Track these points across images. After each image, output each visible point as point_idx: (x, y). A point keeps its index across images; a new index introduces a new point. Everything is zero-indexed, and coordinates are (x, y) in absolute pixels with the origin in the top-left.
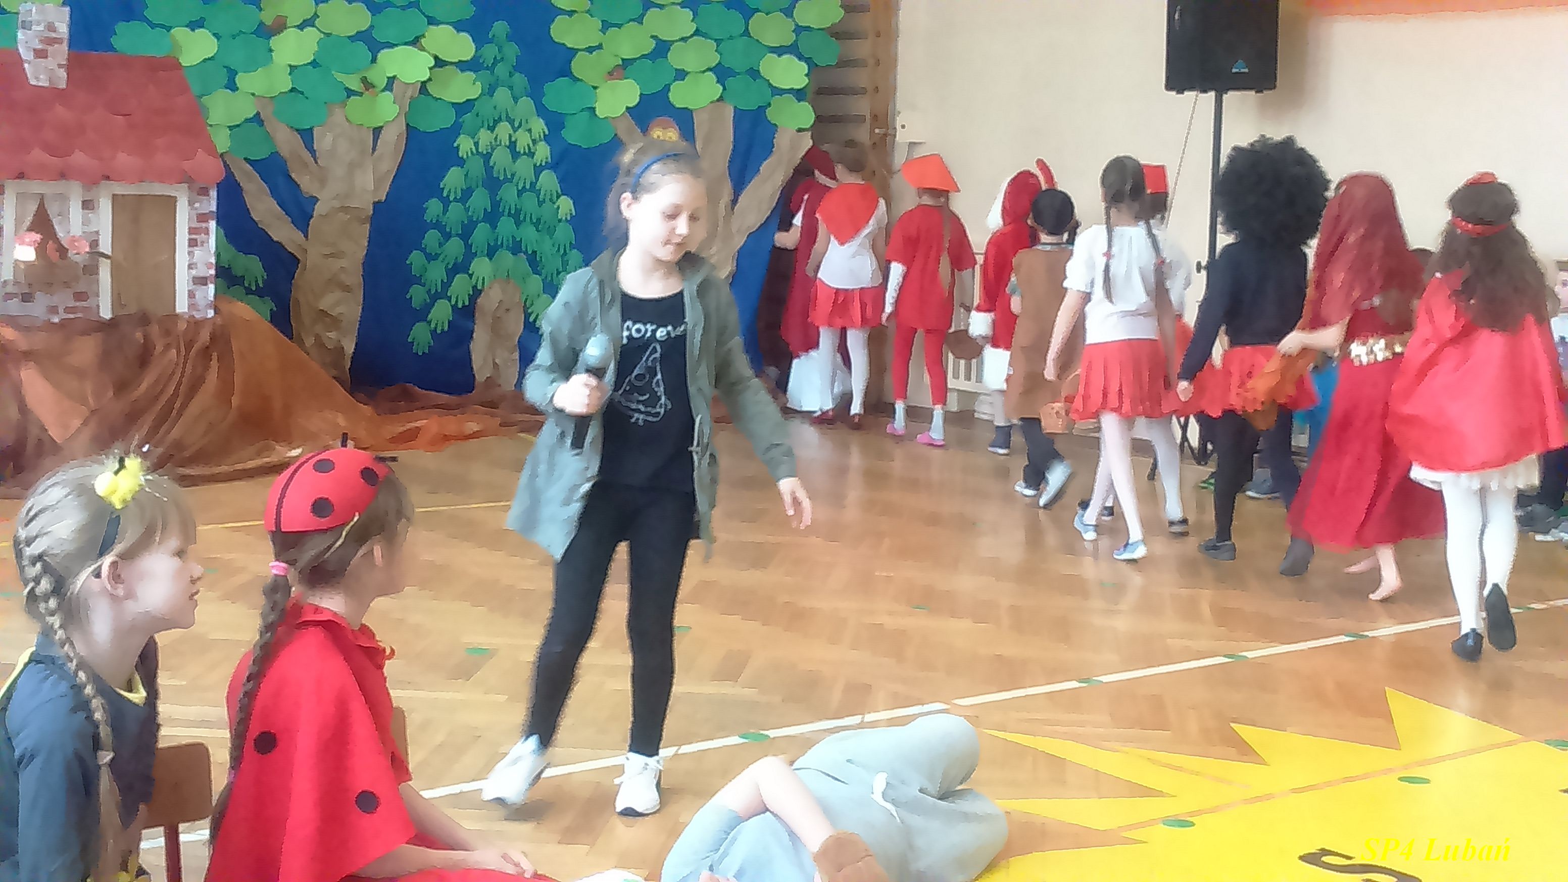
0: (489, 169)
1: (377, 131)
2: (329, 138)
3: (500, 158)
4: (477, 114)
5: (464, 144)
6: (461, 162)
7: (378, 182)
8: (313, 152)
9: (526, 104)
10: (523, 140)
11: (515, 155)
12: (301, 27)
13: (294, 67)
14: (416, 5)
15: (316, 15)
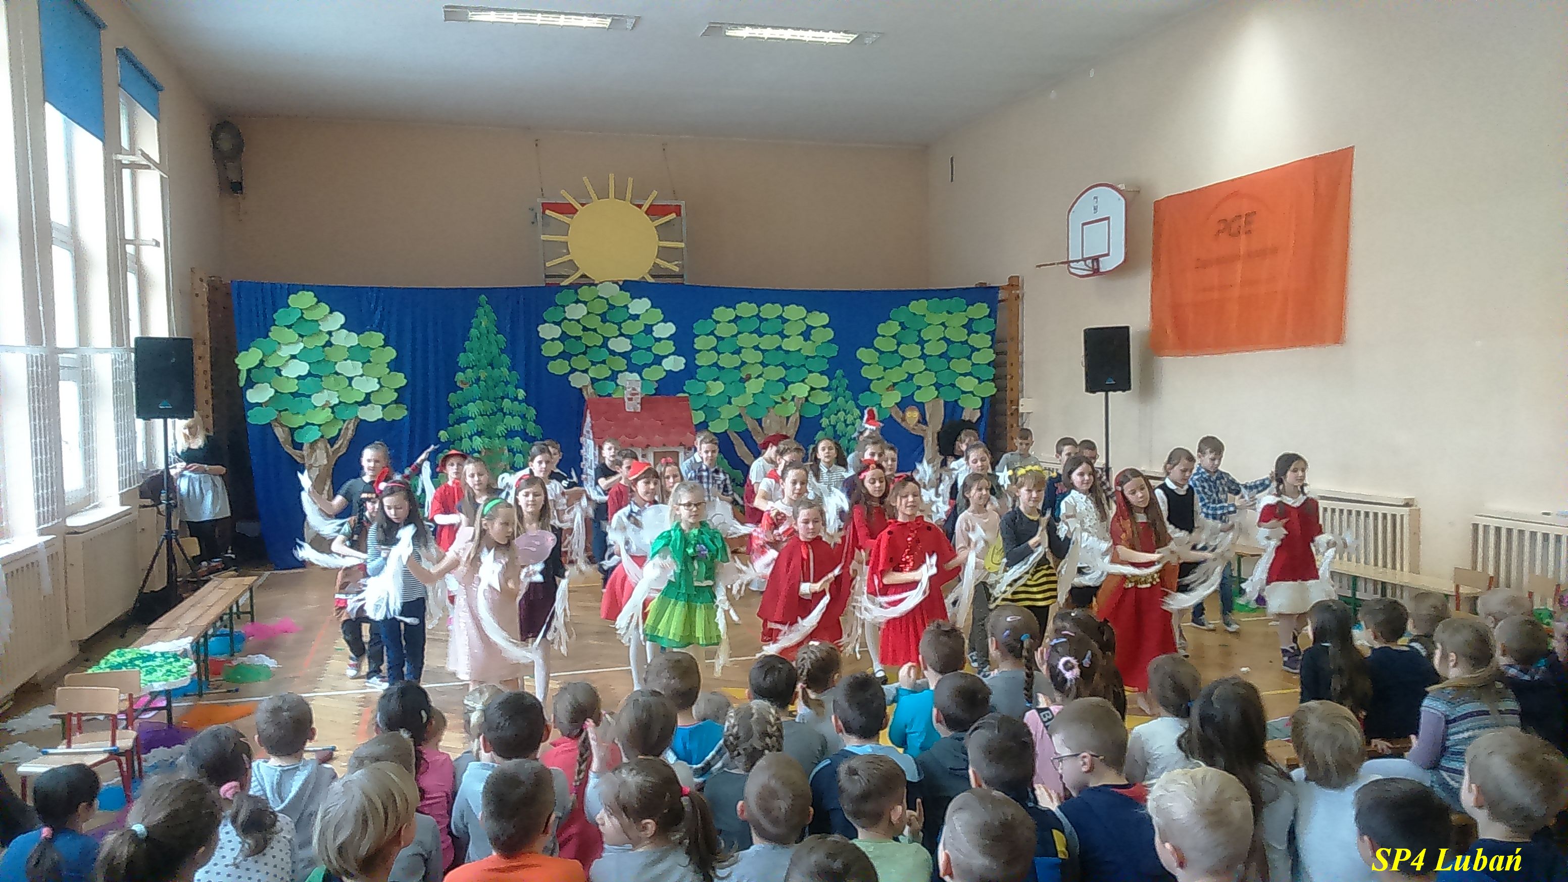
0: (835, 431)
1: (788, 418)
2: (768, 420)
3: (840, 427)
4: (830, 409)
5: (824, 422)
6: (823, 429)
8: (762, 428)
9: (851, 403)
10: (850, 419)
11: (847, 425)
12: (757, 378)
13: (754, 394)
14: (804, 366)
15: (763, 373)
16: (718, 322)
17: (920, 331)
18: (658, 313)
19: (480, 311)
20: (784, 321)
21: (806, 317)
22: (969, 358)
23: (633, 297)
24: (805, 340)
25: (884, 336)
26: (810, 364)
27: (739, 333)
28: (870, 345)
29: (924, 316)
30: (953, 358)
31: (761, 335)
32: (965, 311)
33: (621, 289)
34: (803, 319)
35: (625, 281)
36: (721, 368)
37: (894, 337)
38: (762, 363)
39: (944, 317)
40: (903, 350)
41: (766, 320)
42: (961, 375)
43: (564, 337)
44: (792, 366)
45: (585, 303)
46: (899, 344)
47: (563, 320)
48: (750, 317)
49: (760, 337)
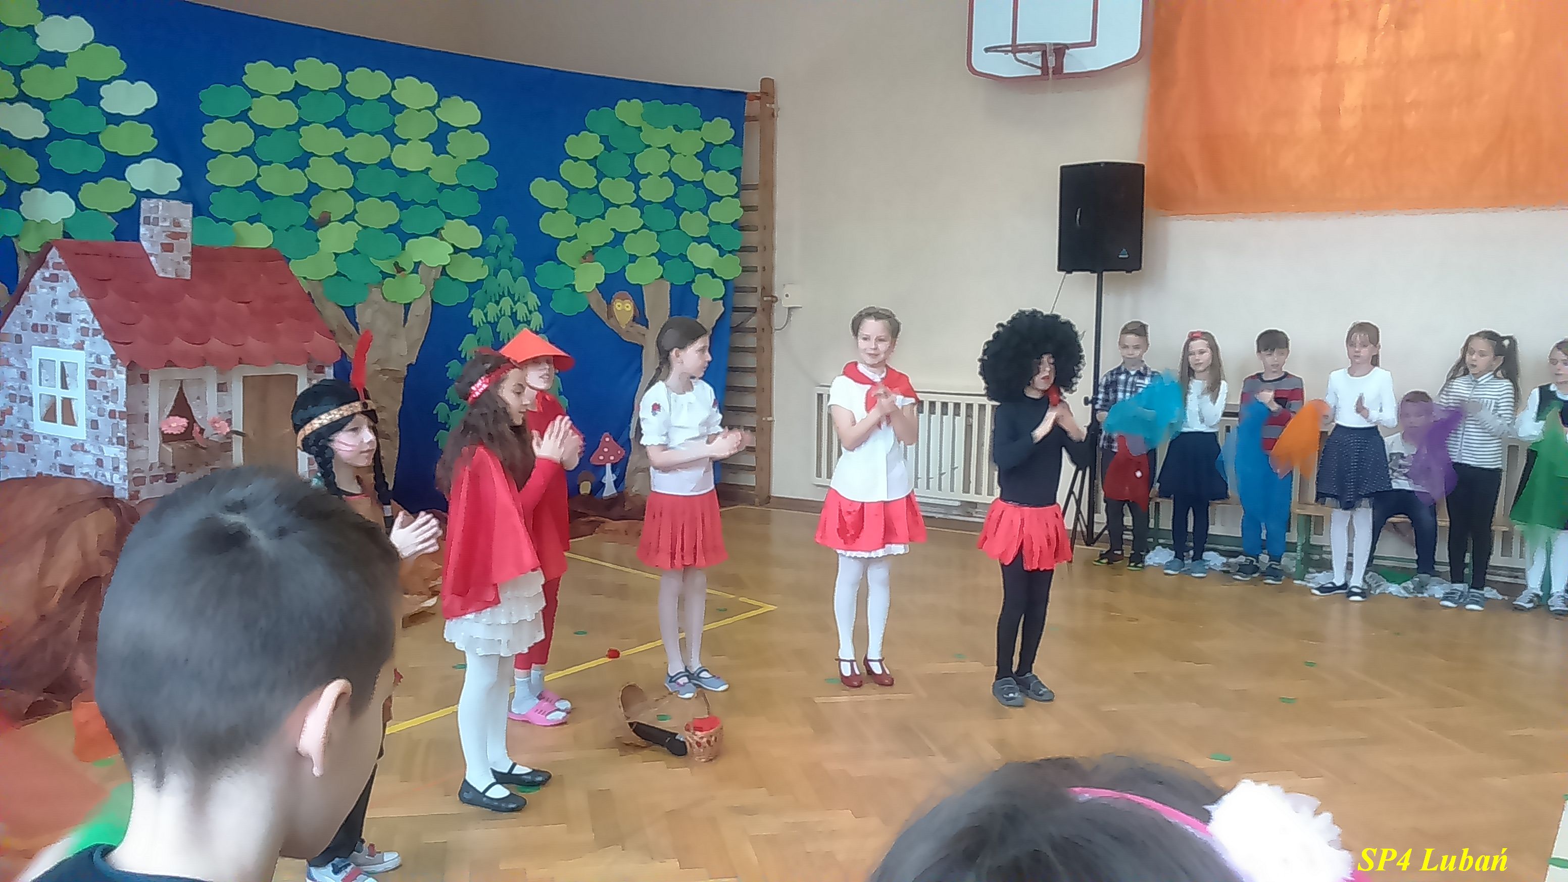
0: (496, 334)
1: (407, 307)
2: (369, 312)
3: (505, 326)
4: (486, 292)
5: (476, 316)
6: (474, 330)
7: (410, 348)
8: (355, 326)
9: (523, 281)
10: (521, 314)
12: (342, 221)
13: (336, 255)
14: (434, 203)
15: (355, 211)
16: (256, 94)
17: (632, 156)
18: (112, 59)
20: (398, 108)
21: (438, 105)
22: (705, 212)
23: (48, 12)
24: (437, 152)
25: (576, 159)
26: (447, 201)
27: (302, 122)
28: (553, 174)
29: (639, 129)
30: (685, 209)
31: (349, 132)
32: (700, 129)
34: (432, 109)
36: (266, 196)
37: (592, 162)
38: (352, 192)
39: (669, 134)
40: (607, 188)
41: (360, 101)
42: (695, 239)
44: (413, 202)
46: (600, 176)
48: (325, 92)
49: (347, 137)
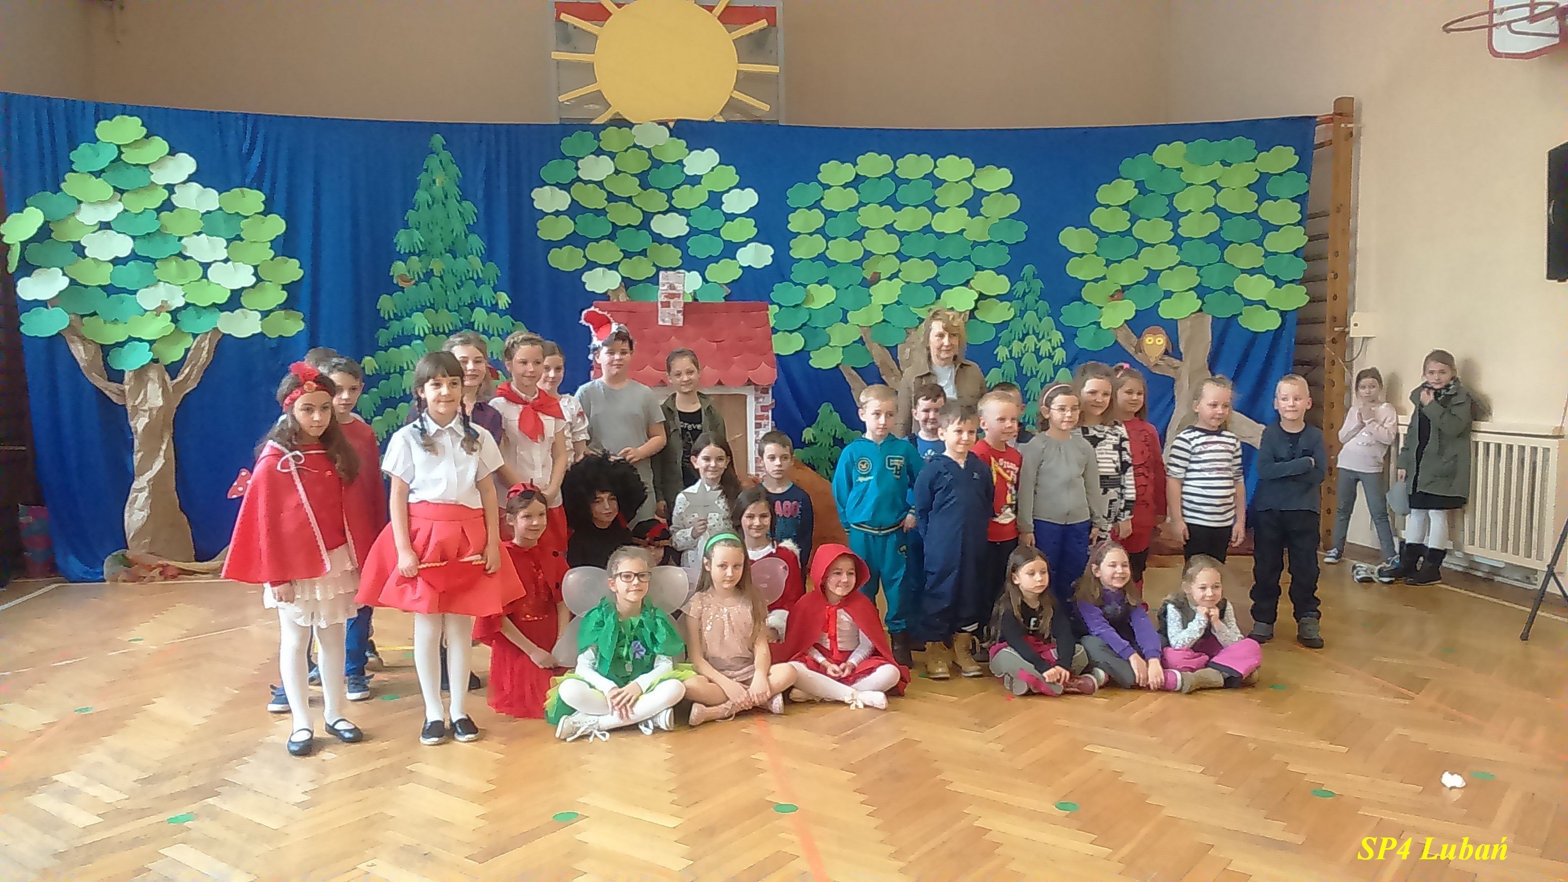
0: (1020, 369)
3: (1028, 361)
4: (1011, 331)
5: (1002, 352)
6: (999, 365)
8: (897, 362)
9: (1048, 321)
10: (1045, 347)
11: (1040, 359)
14: (968, 258)
15: (899, 271)
16: (827, 187)
17: (1171, 197)
18: (730, 175)
19: (432, 162)
20: (938, 183)
21: (973, 176)
22: (1259, 243)
23: (691, 149)
24: (972, 215)
25: (1107, 206)
26: (978, 256)
27: (861, 204)
28: (1083, 222)
29: (1180, 170)
30: (1232, 242)
31: (898, 207)
32: (1254, 160)
33: (671, 136)
34: (969, 180)
35: (678, 121)
36: (831, 264)
37: (1125, 206)
38: (898, 254)
39: (1215, 170)
40: (1141, 230)
41: (907, 181)
42: (1243, 271)
43: (575, 210)
44: (949, 259)
45: (612, 156)
46: (1133, 220)
47: (572, 183)
48: (879, 178)
49: (896, 211)
